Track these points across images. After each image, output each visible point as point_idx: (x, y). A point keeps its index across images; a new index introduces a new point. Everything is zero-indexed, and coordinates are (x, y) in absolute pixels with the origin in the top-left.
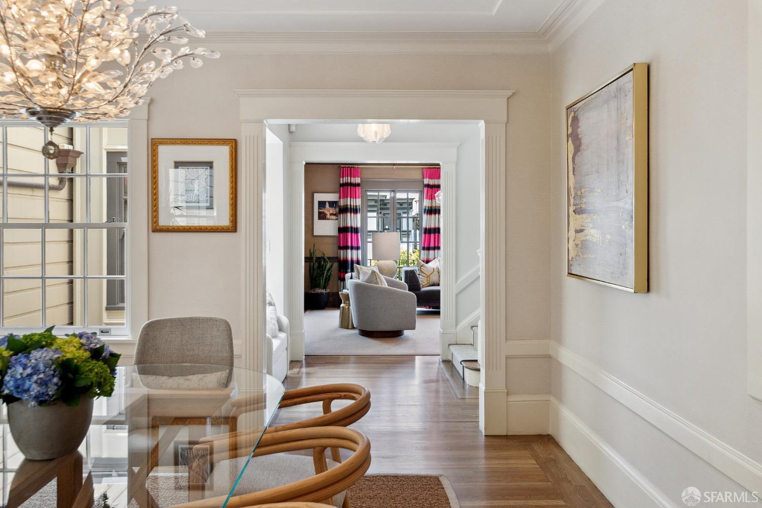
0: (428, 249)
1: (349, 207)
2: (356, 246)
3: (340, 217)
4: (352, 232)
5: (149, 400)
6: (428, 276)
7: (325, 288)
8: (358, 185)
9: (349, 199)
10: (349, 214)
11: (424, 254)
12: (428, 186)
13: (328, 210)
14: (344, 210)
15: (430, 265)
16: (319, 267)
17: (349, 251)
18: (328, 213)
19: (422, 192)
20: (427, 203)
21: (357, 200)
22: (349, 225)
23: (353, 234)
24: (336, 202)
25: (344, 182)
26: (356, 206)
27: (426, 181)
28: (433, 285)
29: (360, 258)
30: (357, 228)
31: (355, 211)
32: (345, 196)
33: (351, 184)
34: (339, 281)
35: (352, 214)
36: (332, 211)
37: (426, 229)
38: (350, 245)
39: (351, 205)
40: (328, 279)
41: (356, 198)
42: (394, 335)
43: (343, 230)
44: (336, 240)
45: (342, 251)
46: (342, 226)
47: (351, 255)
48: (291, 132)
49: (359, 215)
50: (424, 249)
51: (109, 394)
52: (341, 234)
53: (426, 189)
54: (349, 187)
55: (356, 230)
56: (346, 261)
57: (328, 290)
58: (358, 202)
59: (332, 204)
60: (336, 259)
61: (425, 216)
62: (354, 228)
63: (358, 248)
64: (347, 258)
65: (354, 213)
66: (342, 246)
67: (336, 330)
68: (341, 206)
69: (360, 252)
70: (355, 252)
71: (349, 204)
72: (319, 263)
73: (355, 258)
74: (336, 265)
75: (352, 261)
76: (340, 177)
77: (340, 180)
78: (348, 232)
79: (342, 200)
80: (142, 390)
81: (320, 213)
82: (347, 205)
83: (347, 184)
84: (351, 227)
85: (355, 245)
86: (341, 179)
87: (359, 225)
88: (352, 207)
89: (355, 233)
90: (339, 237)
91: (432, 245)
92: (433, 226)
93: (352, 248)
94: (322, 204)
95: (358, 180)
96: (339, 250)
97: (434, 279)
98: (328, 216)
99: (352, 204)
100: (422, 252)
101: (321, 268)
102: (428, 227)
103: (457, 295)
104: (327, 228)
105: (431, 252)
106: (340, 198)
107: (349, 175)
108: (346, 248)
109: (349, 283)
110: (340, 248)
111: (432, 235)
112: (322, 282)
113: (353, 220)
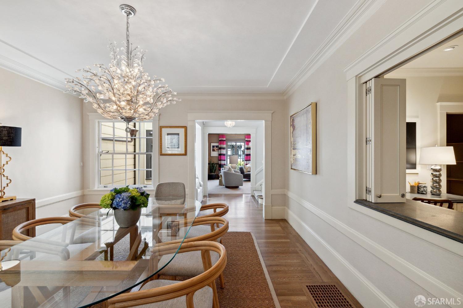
0: (247, 160)
3: (219, 150)
5: (159, 208)
6: (247, 169)
7: (214, 173)
8: (225, 140)
10: (222, 150)
11: (245, 162)
12: (247, 141)
13: (215, 148)
14: (220, 148)
15: (247, 165)
16: (212, 166)
17: (222, 161)
18: (215, 149)
19: (245, 143)
20: (246, 146)
22: (222, 153)
24: (218, 146)
27: (246, 139)
28: (248, 172)
29: (225, 163)
30: (224, 154)
31: (224, 149)
32: (221, 144)
33: (222, 140)
34: (219, 171)
36: (217, 149)
37: (246, 154)
38: (222, 159)
40: (215, 170)
42: (236, 187)
43: (220, 155)
46: (220, 153)
47: (222, 162)
48: (204, 124)
49: (225, 150)
50: (245, 160)
51: (146, 207)
53: (246, 142)
55: (224, 155)
56: (221, 165)
57: (215, 174)
58: (225, 146)
59: (217, 146)
60: (218, 164)
61: (246, 150)
63: (225, 160)
67: (218, 186)
69: (225, 161)
70: (224, 161)
71: (222, 146)
72: (213, 165)
73: (224, 163)
74: (218, 165)
75: (223, 164)
76: (219, 138)
78: (222, 155)
80: (157, 205)
81: (213, 149)
83: (221, 140)
87: (225, 153)
90: (219, 157)
91: (248, 159)
92: (248, 153)
93: (223, 160)
94: (213, 147)
95: (225, 139)
97: (249, 170)
98: (215, 150)
100: (245, 161)
101: (213, 167)
103: (256, 175)
104: (215, 154)
105: (248, 161)
107: (222, 138)
108: (221, 160)
109: (222, 171)
110: (219, 160)
111: (248, 156)
112: (214, 171)
113: (223, 152)
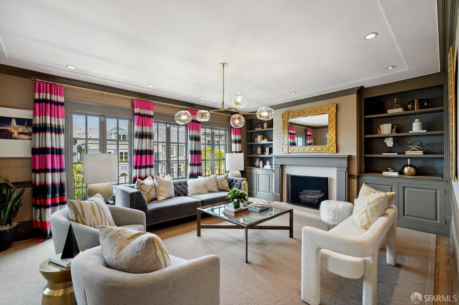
0: (141, 167)
1: (49, 126)
2: (59, 168)
3: (35, 137)
4: (53, 154)
6: (148, 193)
8: (62, 104)
9: (48, 117)
10: (48, 135)
11: (135, 173)
12: (139, 114)
13: (15, 128)
14: (43, 129)
17: (49, 175)
18: (15, 132)
20: (137, 129)
21: (61, 119)
22: (49, 146)
23: (55, 155)
24: (31, 120)
25: (41, 97)
26: (59, 126)
27: (137, 110)
29: (64, 180)
30: (60, 149)
31: (58, 131)
32: (43, 113)
33: (51, 102)
34: (34, 209)
35: (54, 135)
38: (50, 167)
39: (51, 124)
41: (58, 117)
43: (40, 151)
44: (28, 163)
45: (38, 175)
46: (37, 146)
47: (52, 178)
49: (62, 136)
50: (136, 168)
52: (37, 157)
53: (136, 118)
54: (49, 105)
55: (59, 152)
56: (44, 186)
58: (62, 122)
59: (22, 121)
60: (31, 184)
61: (136, 141)
62: (56, 149)
63: (61, 170)
64: (45, 182)
65: (56, 133)
66: (37, 168)
68: (36, 124)
69: (64, 174)
70: (57, 175)
71: (48, 122)
73: (57, 181)
74: (28, 190)
76: (35, 92)
77: (34, 95)
78: (48, 153)
79: (38, 117)
82: (46, 124)
83: (46, 101)
84: (52, 148)
85: (57, 166)
86: (37, 94)
87: (63, 146)
88: (53, 126)
89: (57, 154)
90: (33, 160)
91: (144, 164)
92: (144, 148)
93: (53, 171)
95: (61, 99)
96: (33, 174)
97: (153, 195)
98: (15, 135)
99: (53, 123)
102: (139, 149)
105: (143, 171)
106: (35, 115)
107: (48, 92)
108: (46, 171)
110: (35, 171)
111: (144, 156)
112: (4, 216)
113: (55, 141)
